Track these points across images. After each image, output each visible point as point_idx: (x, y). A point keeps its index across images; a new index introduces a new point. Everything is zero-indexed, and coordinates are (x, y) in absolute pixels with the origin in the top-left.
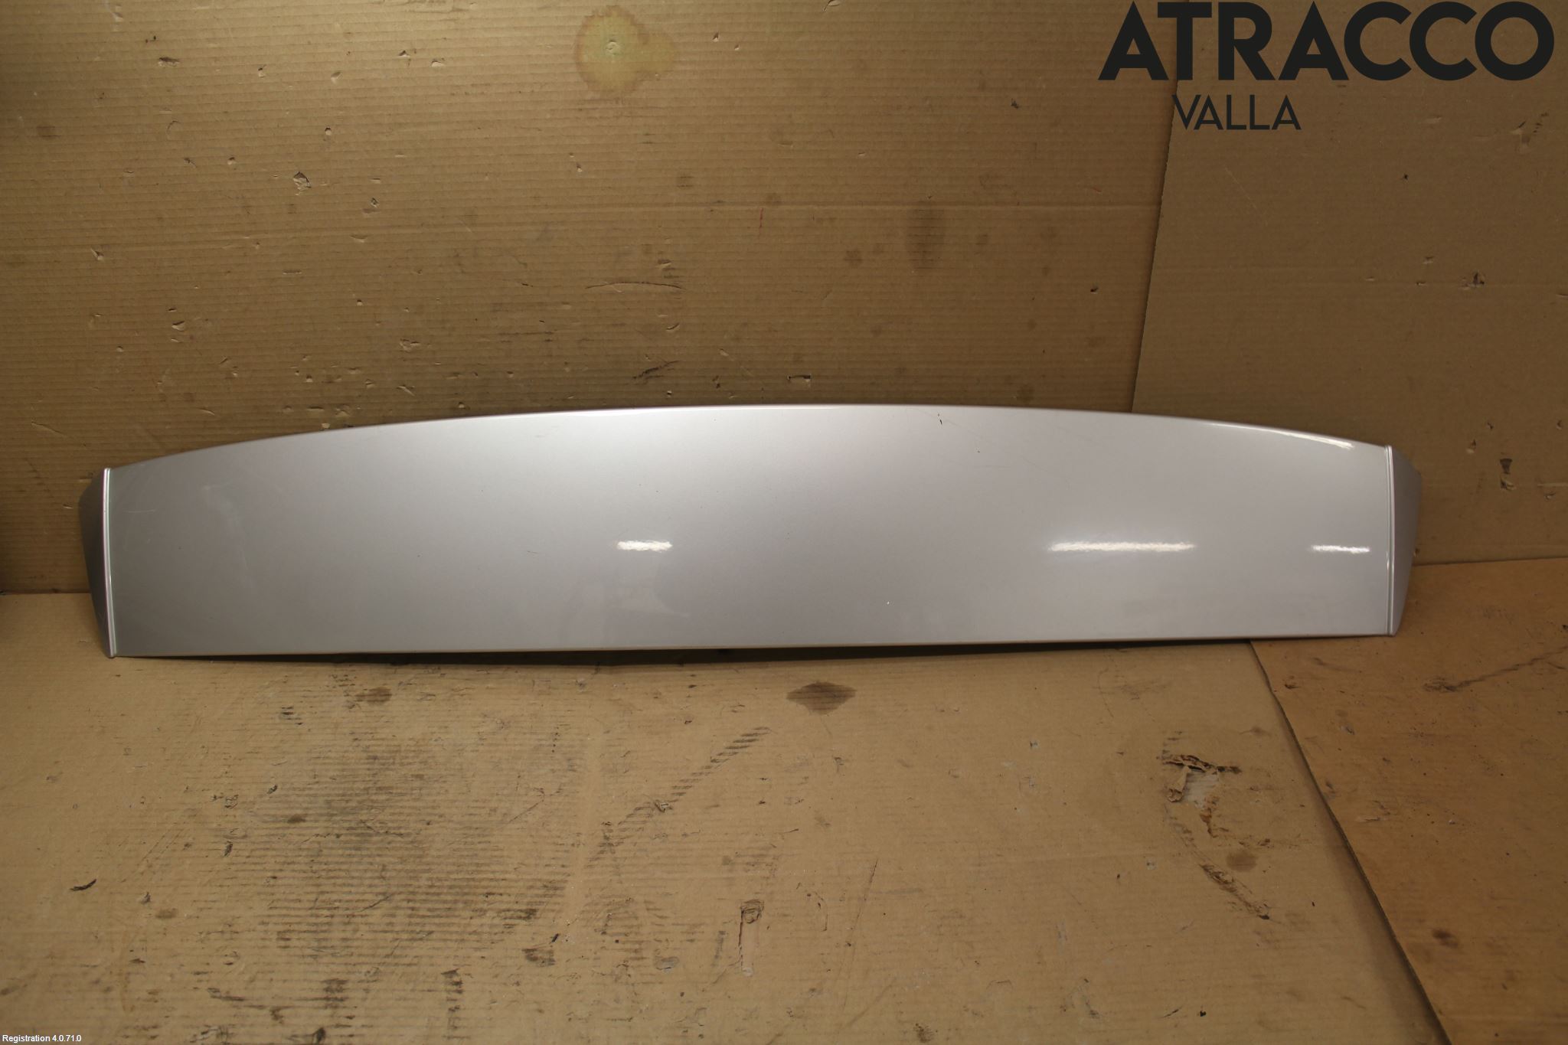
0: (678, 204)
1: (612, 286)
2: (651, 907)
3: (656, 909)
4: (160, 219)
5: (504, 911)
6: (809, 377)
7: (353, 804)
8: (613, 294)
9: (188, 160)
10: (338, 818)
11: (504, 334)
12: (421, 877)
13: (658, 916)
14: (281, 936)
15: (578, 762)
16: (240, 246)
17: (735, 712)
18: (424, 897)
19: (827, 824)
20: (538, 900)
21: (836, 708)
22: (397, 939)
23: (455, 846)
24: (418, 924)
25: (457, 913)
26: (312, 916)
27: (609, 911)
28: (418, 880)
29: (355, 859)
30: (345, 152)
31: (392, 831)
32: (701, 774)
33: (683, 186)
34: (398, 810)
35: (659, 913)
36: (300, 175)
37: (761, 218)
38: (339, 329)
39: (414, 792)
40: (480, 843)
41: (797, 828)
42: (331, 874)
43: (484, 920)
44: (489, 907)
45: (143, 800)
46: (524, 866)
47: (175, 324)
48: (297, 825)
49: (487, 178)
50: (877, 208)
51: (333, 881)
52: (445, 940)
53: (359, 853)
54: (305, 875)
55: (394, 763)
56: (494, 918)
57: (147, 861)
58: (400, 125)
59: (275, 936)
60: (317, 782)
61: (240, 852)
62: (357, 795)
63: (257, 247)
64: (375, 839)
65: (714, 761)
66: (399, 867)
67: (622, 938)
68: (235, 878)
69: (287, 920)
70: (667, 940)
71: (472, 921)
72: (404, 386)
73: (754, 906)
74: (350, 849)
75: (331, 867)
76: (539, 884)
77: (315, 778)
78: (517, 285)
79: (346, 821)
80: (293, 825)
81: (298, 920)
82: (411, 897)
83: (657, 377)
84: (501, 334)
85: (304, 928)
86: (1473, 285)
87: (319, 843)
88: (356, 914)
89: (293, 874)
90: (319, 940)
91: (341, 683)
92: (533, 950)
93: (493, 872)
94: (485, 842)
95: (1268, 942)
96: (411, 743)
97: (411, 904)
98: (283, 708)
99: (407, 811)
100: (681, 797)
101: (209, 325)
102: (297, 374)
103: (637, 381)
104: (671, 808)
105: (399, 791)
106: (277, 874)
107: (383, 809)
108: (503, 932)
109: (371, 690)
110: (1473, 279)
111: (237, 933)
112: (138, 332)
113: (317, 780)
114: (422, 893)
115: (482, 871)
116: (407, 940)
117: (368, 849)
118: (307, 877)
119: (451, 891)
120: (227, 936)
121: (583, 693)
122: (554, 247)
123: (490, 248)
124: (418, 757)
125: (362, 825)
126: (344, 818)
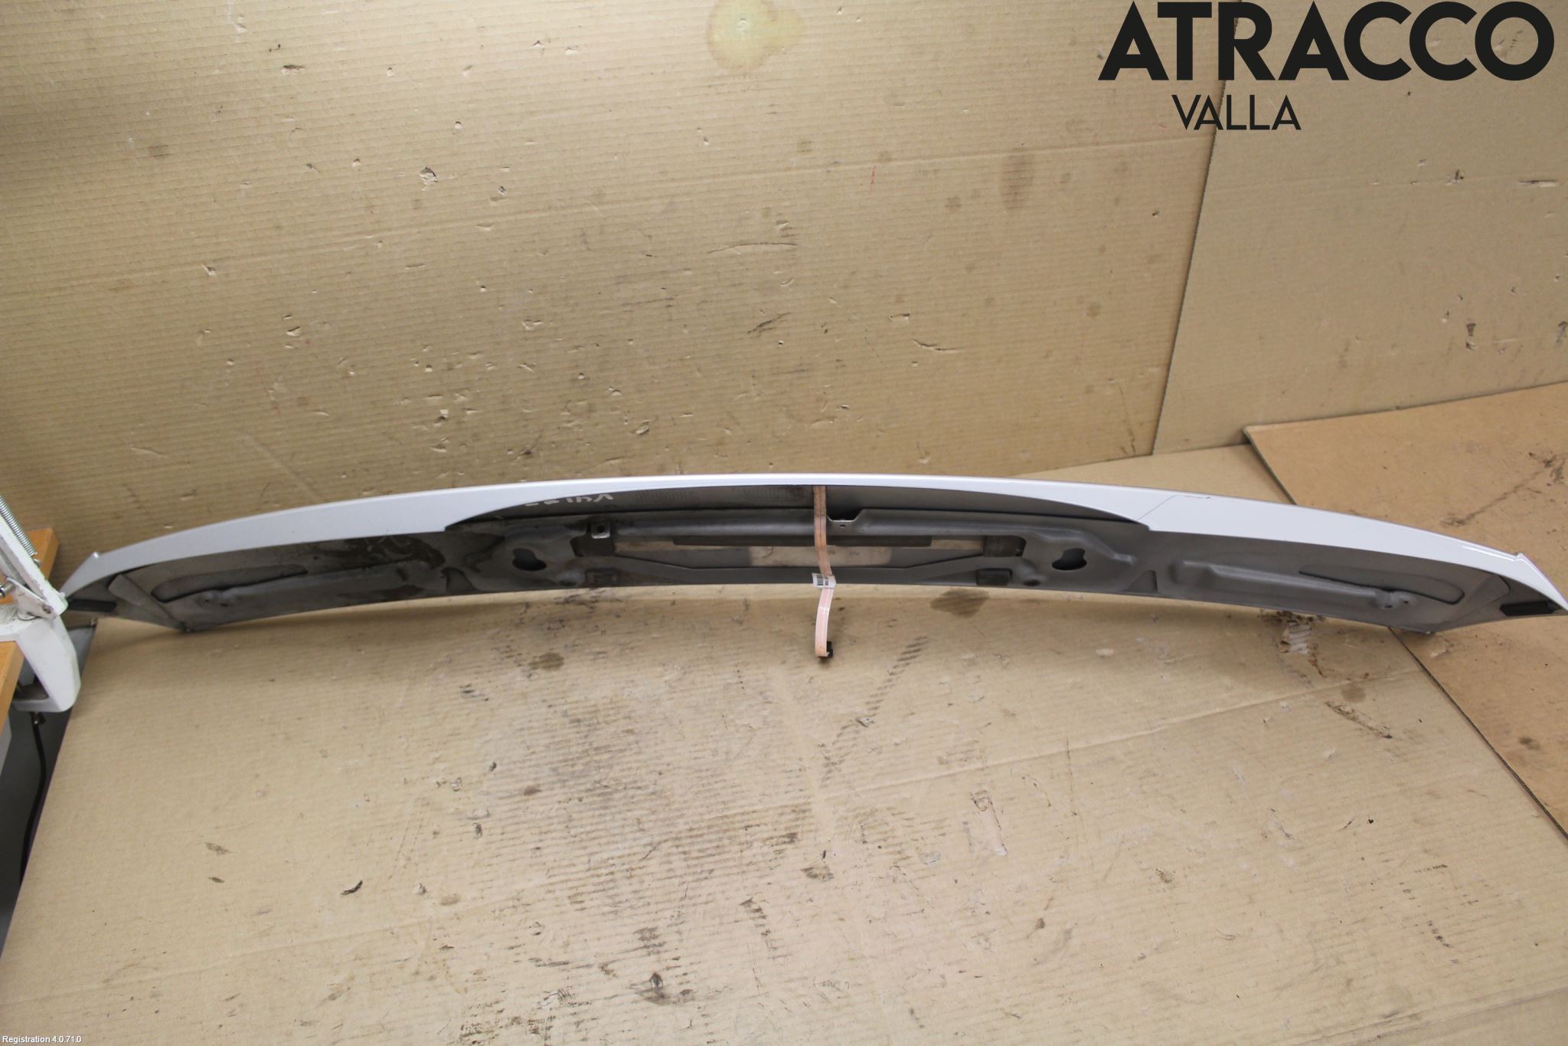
0: (798, 168)
1: (732, 249)
2: (895, 812)
3: (900, 813)
4: (278, 227)
5: (768, 839)
6: (908, 315)
7: (579, 767)
8: (733, 256)
9: (310, 166)
10: (572, 783)
11: (627, 304)
12: (677, 823)
13: (906, 819)
14: (572, 900)
15: (769, 693)
16: (362, 246)
17: (891, 626)
18: (689, 841)
19: (1013, 715)
20: (793, 824)
21: (977, 611)
22: (684, 883)
23: (695, 789)
24: (696, 866)
25: (726, 849)
26: (593, 876)
27: (860, 822)
28: (676, 827)
29: (608, 818)
30: (475, 143)
31: (630, 786)
32: (886, 687)
33: (803, 151)
34: (625, 766)
35: (904, 816)
36: (428, 170)
37: (873, 175)
38: (461, 316)
39: (632, 746)
40: (716, 782)
41: (989, 722)
42: (593, 835)
43: (754, 851)
44: (753, 838)
45: (367, 798)
46: (766, 797)
47: (290, 331)
48: (534, 796)
49: (616, 158)
50: (977, 157)
51: (596, 841)
52: (728, 875)
53: (608, 811)
54: (567, 841)
55: (598, 723)
56: (761, 847)
57: (403, 854)
58: (532, 113)
59: (567, 901)
60: (533, 753)
61: (492, 831)
62: (579, 758)
63: (380, 245)
64: (616, 796)
65: (892, 674)
66: (653, 817)
67: (881, 844)
68: (499, 855)
69: (570, 884)
70: (922, 838)
71: (743, 853)
72: (525, 364)
73: (983, 795)
74: (598, 809)
75: (588, 829)
76: (788, 810)
77: (529, 749)
78: (640, 256)
79: (580, 784)
80: (531, 797)
81: (582, 882)
82: (677, 843)
83: (770, 329)
84: (624, 305)
85: (591, 888)
86: (1454, 181)
87: (565, 809)
88: (634, 867)
89: (555, 842)
90: (611, 897)
91: (507, 655)
92: (811, 868)
93: (742, 807)
94: (721, 781)
95: (1398, 756)
96: (605, 701)
97: (681, 849)
98: (461, 687)
99: (635, 765)
100: (878, 711)
101: (327, 326)
102: (417, 365)
103: (751, 335)
104: (873, 722)
105: (617, 748)
106: (539, 845)
107: (611, 767)
108: (776, 858)
109: (541, 657)
110: (1455, 175)
111: (529, 905)
112: (250, 343)
113: (532, 750)
114: (687, 837)
115: (730, 808)
116: (693, 881)
117: (615, 806)
118: (569, 843)
119: (712, 830)
120: (521, 909)
121: (744, 630)
122: (679, 217)
123: (616, 225)
124: (619, 713)
125: (598, 785)
126: (578, 782)
